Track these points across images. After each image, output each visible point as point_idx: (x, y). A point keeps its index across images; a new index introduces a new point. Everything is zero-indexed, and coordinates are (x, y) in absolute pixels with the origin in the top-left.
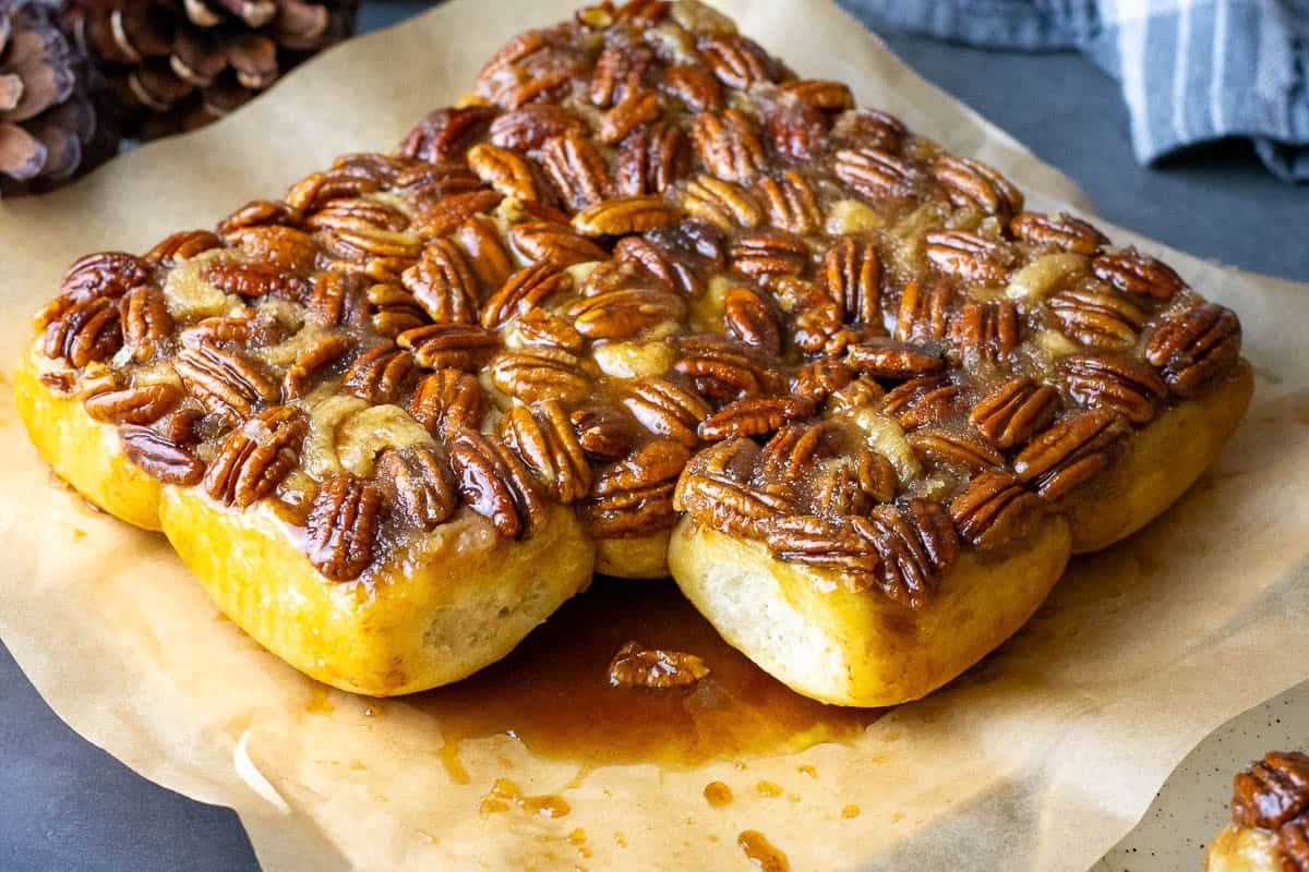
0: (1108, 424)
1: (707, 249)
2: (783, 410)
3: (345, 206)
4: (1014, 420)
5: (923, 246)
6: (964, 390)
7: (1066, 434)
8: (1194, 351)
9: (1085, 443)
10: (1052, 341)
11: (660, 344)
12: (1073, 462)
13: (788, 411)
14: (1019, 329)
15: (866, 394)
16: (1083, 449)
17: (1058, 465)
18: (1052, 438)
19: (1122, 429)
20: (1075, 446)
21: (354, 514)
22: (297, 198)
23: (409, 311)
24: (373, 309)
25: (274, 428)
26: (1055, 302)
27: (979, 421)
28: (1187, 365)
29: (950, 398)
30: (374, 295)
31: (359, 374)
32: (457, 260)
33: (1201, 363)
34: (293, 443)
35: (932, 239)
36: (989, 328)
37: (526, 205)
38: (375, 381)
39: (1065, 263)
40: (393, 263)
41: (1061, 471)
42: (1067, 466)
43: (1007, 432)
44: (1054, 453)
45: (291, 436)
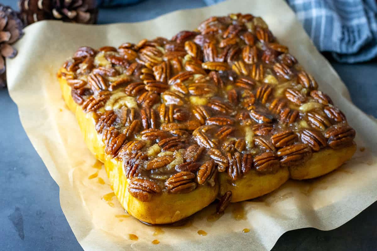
0: (305, 148)
1: (231, 78)
2: (228, 122)
3: (150, 48)
4: (282, 141)
5: (285, 91)
6: (275, 130)
7: (293, 148)
8: (338, 137)
9: (297, 151)
10: (304, 124)
11: (206, 99)
12: (292, 155)
13: (229, 122)
14: (297, 118)
15: (250, 123)
16: (296, 153)
17: (288, 155)
18: (289, 148)
19: (308, 150)
20: (294, 151)
21: (109, 120)
22: (140, 44)
23: (151, 76)
24: (142, 74)
25: (101, 96)
26: (309, 114)
27: (273, 139)
28: (334, 140)
29: (270, 131)
30: (143, 71)
31: (129, 88)
32: (168, 66)
33: (338, 141)
34: (104, 101)
35: (289, 90)
36: (289, 116)
37: (192, 58)
38: (131, 91)
39: (316, 106)
40: (152, 64)
41: (288, 156)
42: (290, 156)
43: (278, 144)
44: (288, 152)
45: (104, 99)
